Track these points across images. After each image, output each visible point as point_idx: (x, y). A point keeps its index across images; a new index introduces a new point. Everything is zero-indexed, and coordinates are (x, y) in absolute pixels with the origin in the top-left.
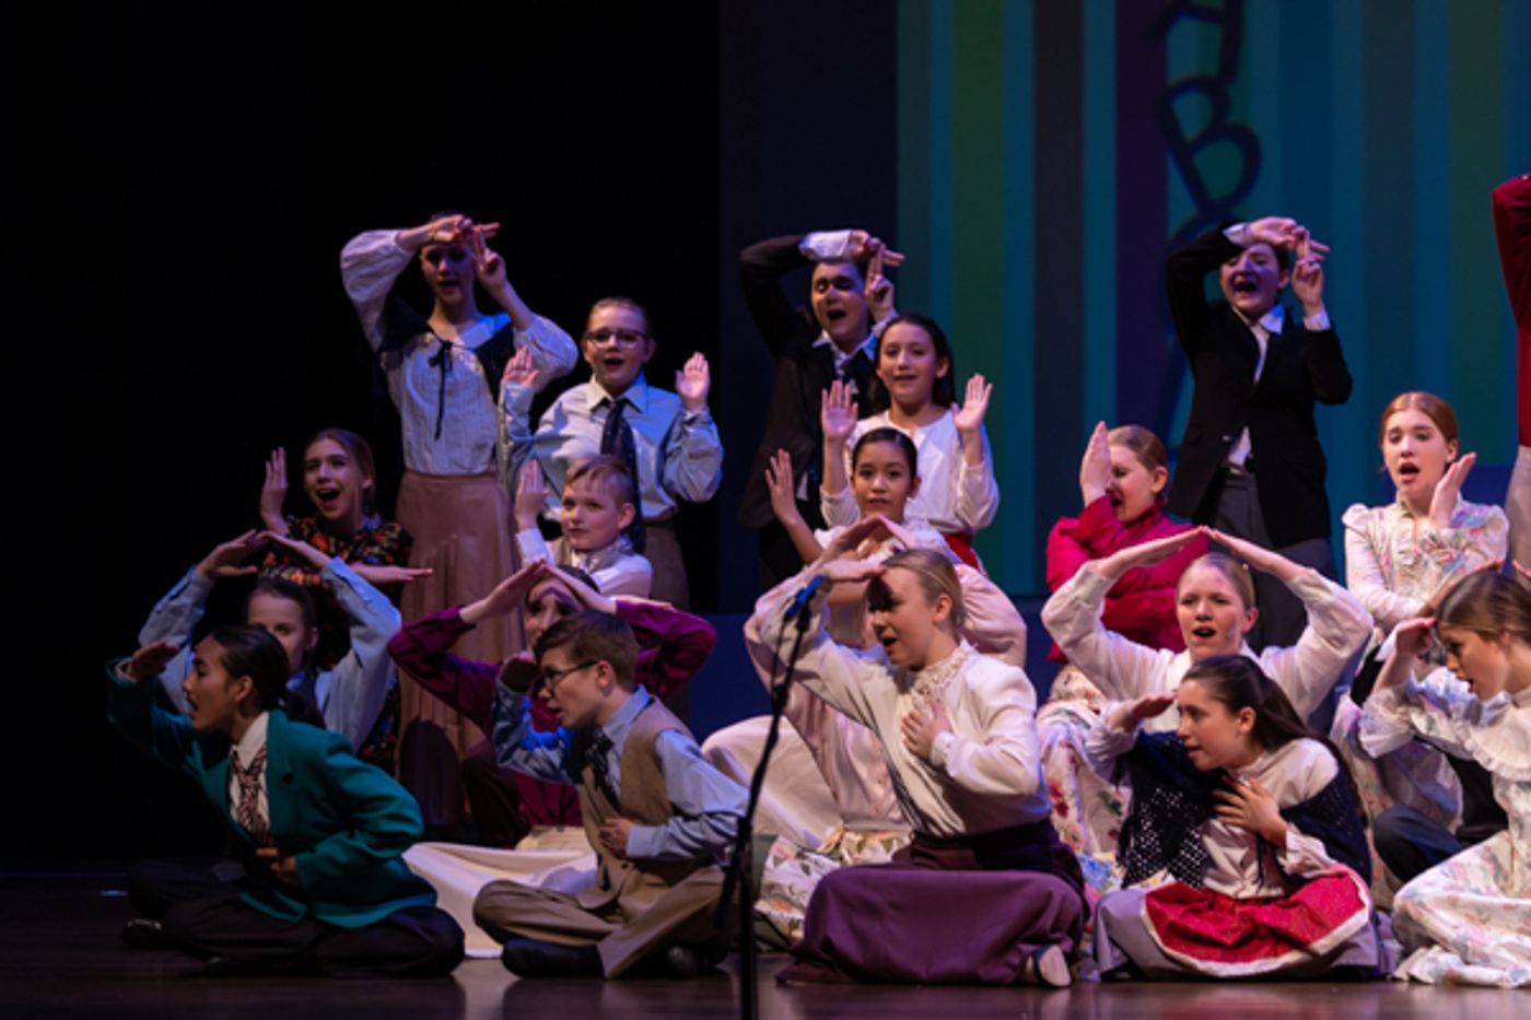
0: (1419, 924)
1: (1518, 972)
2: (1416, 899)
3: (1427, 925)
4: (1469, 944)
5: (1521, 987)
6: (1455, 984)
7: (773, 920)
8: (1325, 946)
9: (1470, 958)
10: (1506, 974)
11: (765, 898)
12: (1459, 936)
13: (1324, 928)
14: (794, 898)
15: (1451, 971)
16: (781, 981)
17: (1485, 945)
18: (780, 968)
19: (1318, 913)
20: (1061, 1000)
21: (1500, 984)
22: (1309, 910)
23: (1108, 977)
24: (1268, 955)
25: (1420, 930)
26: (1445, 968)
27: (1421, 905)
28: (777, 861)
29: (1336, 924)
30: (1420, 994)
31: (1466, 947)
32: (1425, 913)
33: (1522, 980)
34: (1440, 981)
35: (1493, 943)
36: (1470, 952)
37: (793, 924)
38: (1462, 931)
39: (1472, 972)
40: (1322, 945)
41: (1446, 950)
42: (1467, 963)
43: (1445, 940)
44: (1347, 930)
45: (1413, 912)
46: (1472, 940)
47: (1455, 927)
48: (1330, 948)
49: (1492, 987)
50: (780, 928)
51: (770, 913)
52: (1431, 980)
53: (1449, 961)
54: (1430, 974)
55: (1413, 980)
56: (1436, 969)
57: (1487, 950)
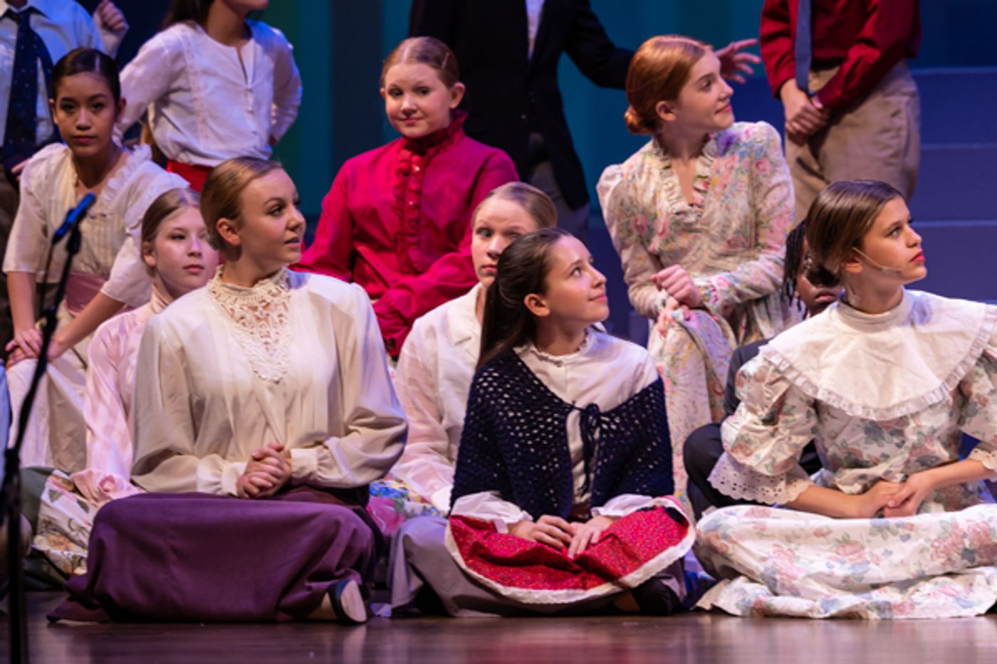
0: (724, 556)
1: (828, 602)
2: (720, 532)
3: (733, 558)
4: (778, 577)
5: (832, 618)
6: (764, 616)
7: (52, 558)
8: (637, 580)
9: (778, 589)
10: (818, 604)
11: (41, 533)
12: (766, 569)
13: (636, 561)
14: (73, 534)
15: (760, 602)
16: (53, 621)
17: (795, 578)
18: (53, 606)
19: (630, 545)
20: (357, 638)
21: (810, 614)
22: (621, 543)
23: (399, 613)
24: (576, 587)
25: (726, 563)
26: (753, 600)
27: (726, 537)
28: (54, 496)
29: (647, 559)
30: (726, 626)
31: (775, 580)
32: (730, 545)
33: (833, 611)
34: (747, 614)
35: (802, 575)
36: (778, 584)
37: (77, 561)
38: (769, 563)
39: (782, 603)
40: (634, 578)
41: (752, 581)
42: (776, 594)
43: (752, 572)
44: (659, 564)
45: (718, 543)
46: (780, 573)
47: (764, 559)
48: (642, 582)
49: (802, 618)
50: (61, 566)
51: (49, 551)
52: (738, 612)
53: (757, 592)
54: (737, 605)
55: (717, 612)
56: (744, 600)
57: (795, 582)
